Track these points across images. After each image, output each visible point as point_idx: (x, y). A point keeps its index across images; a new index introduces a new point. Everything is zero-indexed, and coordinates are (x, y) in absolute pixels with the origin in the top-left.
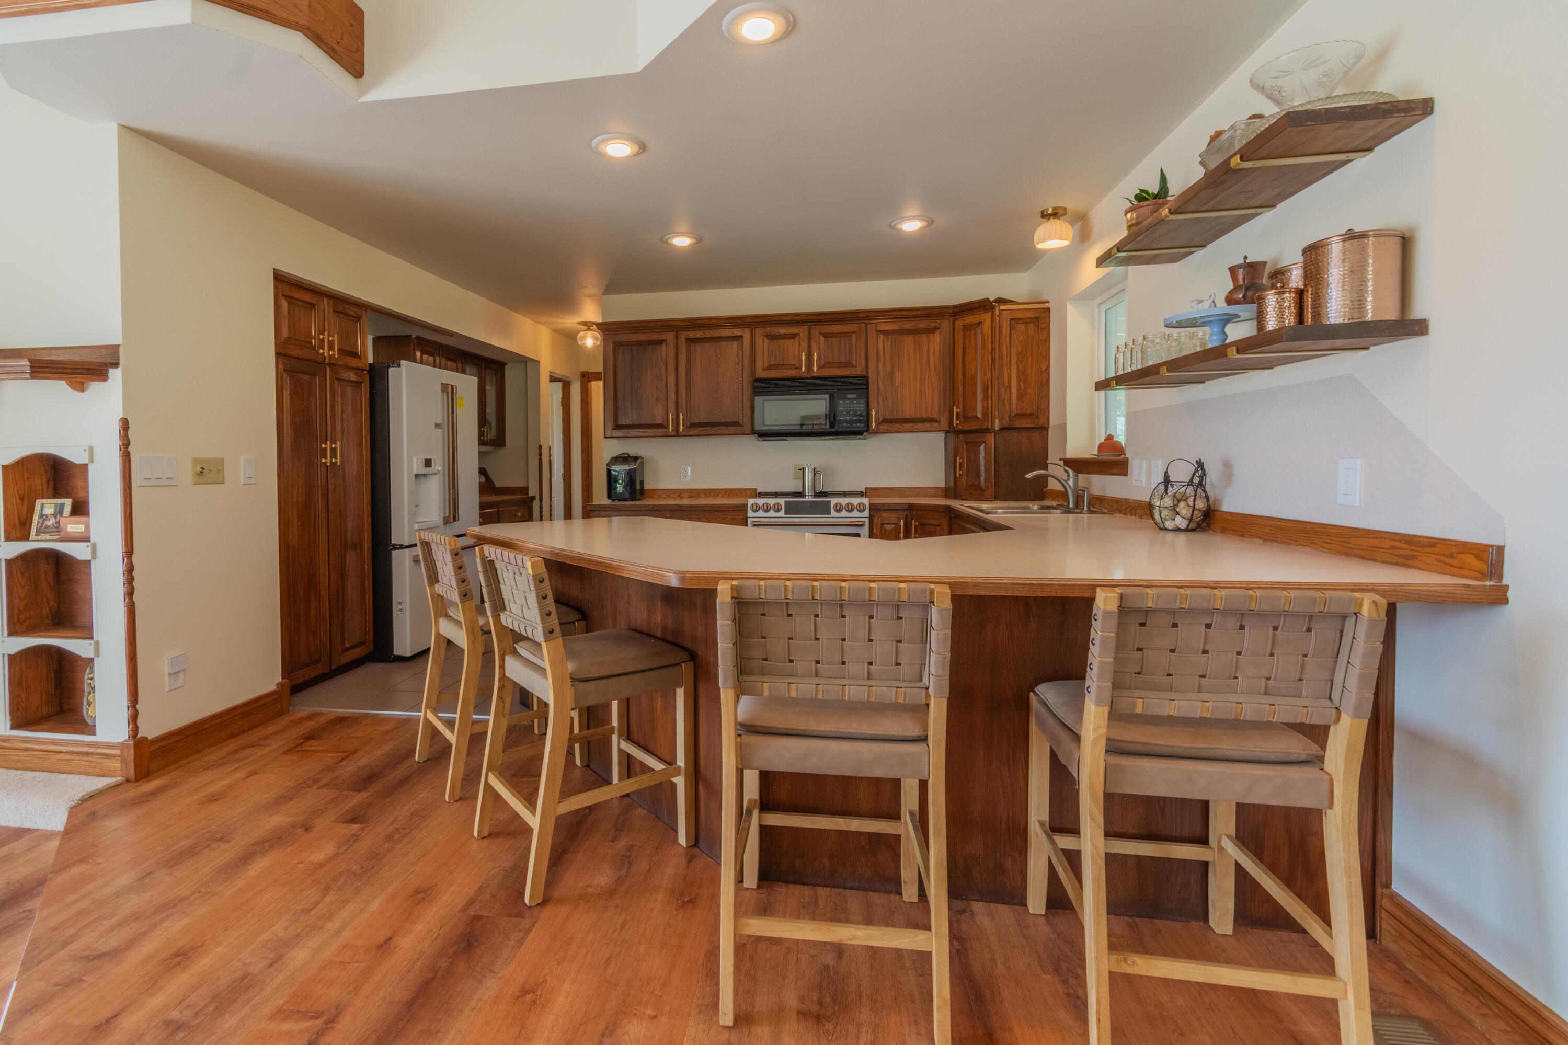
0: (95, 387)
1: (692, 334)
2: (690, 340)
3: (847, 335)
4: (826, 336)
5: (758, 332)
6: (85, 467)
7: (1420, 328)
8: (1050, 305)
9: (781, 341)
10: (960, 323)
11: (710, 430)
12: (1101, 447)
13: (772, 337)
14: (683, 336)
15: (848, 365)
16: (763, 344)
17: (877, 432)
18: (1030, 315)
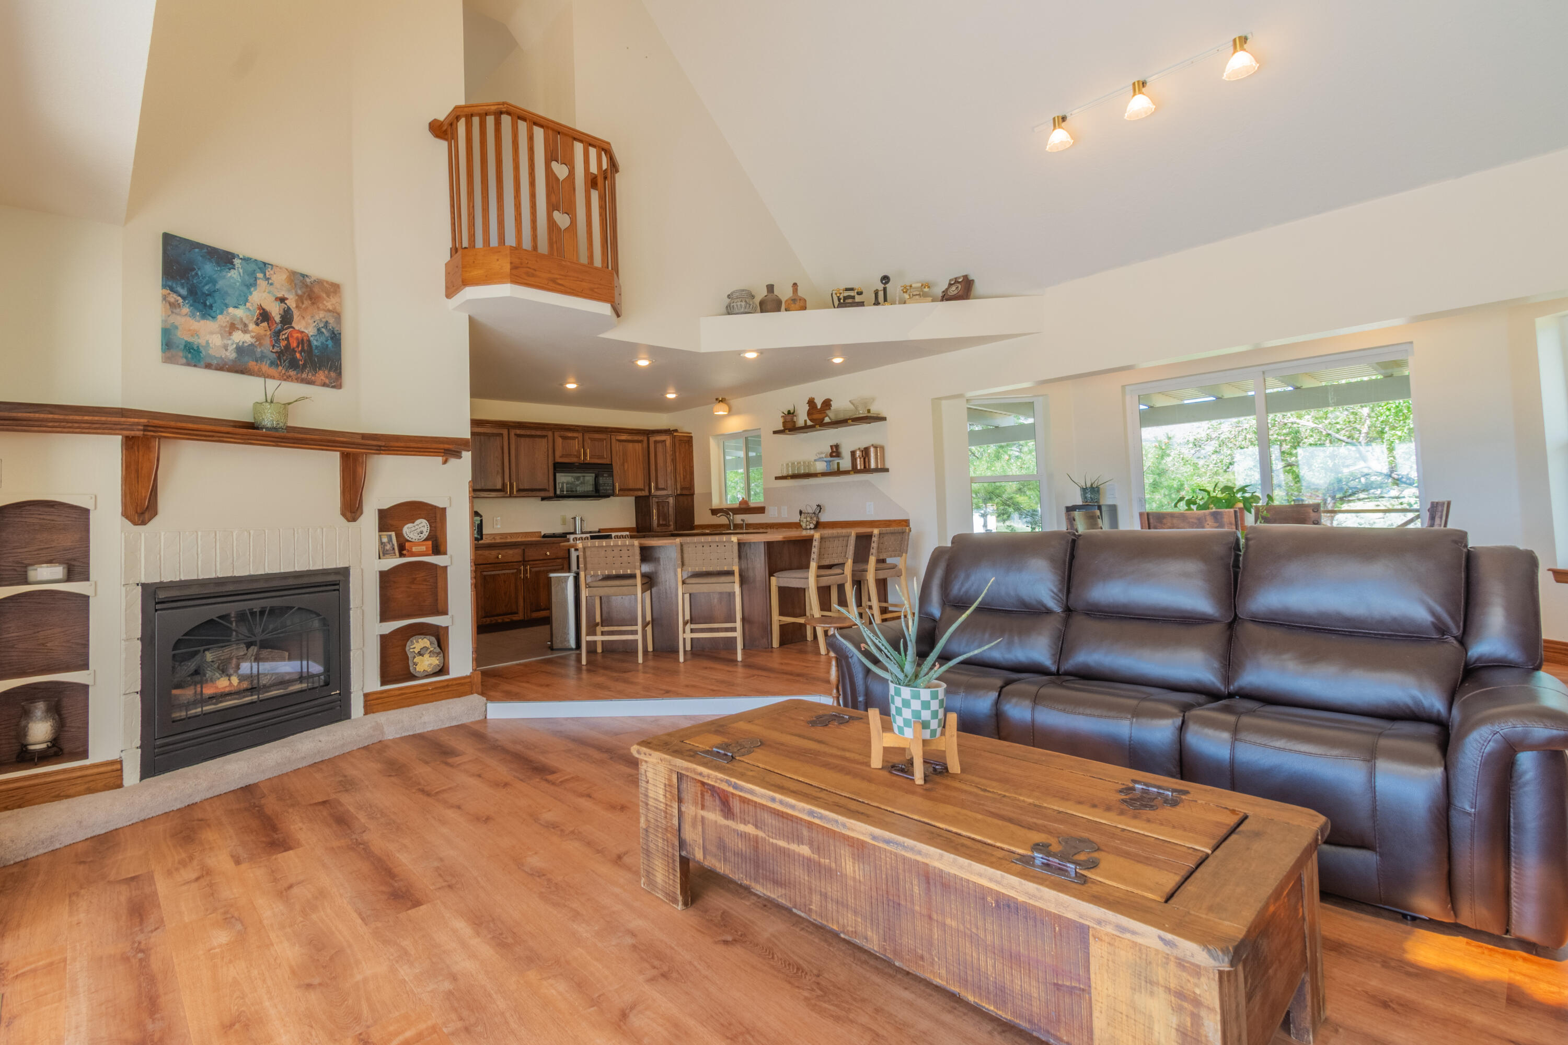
0: (453, 462)
1: (518, 432)
2: (518, 436)
3: (601, 440)
4: (592, 440)
5: (557, 434)
6: (444, 509)
7: (887, 470)
8: (693, 435)
9: (569, 441)
10: (652, 439)
11: (530, 493)
12: (740, 503)
13: (564, 438)
14: (513, 432)
15: (602, 457)
16: (559, 441)
17: (618, 496)
18: (686, 439)
